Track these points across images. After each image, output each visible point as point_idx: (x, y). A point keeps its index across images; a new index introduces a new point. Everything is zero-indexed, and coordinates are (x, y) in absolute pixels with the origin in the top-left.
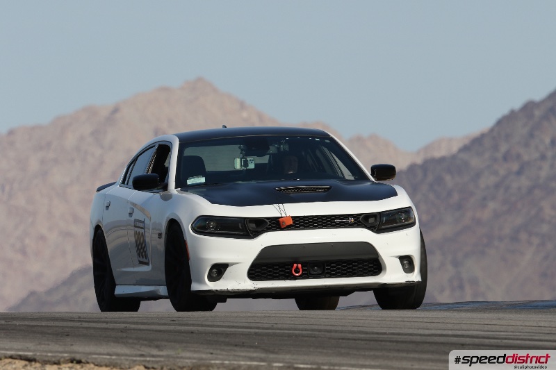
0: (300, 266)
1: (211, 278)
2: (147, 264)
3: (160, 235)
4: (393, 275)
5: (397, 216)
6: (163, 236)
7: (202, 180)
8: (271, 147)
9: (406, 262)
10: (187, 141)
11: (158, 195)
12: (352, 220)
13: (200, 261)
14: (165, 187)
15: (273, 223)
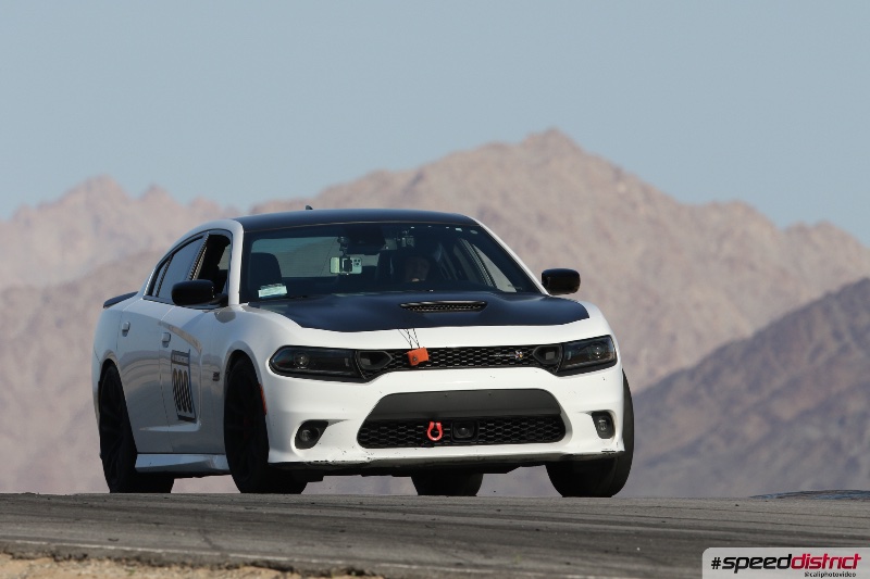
0: (439, 424)
1: (301, 444)
2: (192, 420)
3: (216, 376)
4: (583, 441)
5: (588, 350)
6: (222, 376)
7: (282, 290)
8: (387, 241)
9: (602, 420)
10: (257, 230)
11: (212, 313)
12: (519, 355)
13: (283, 416)
14: (224, 302)
15: (399, 359)
